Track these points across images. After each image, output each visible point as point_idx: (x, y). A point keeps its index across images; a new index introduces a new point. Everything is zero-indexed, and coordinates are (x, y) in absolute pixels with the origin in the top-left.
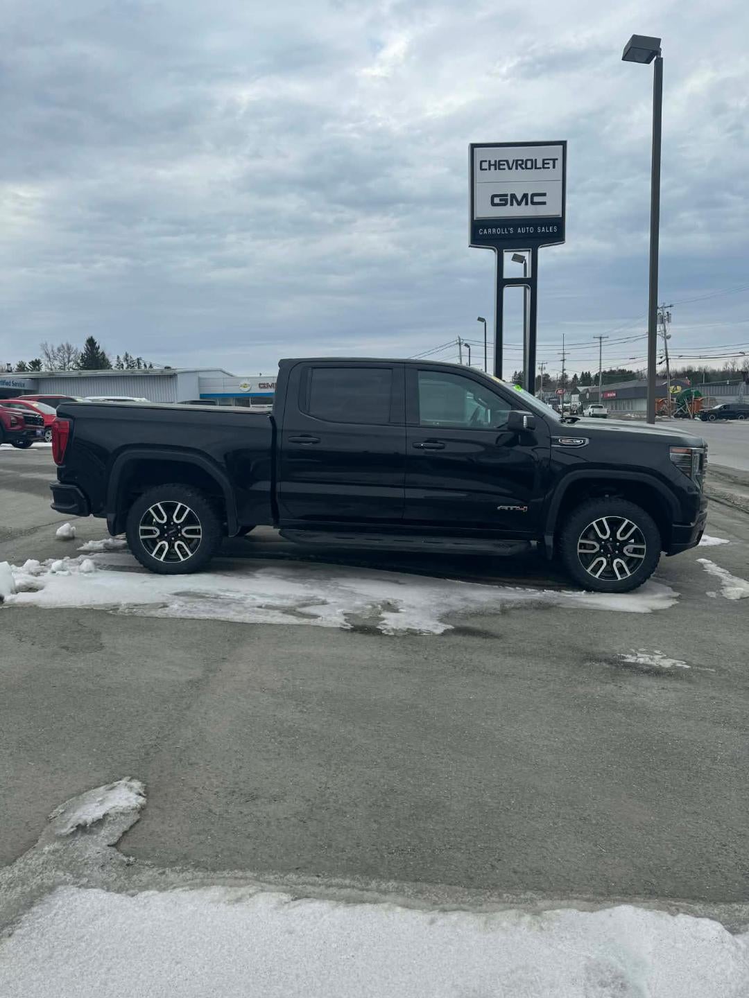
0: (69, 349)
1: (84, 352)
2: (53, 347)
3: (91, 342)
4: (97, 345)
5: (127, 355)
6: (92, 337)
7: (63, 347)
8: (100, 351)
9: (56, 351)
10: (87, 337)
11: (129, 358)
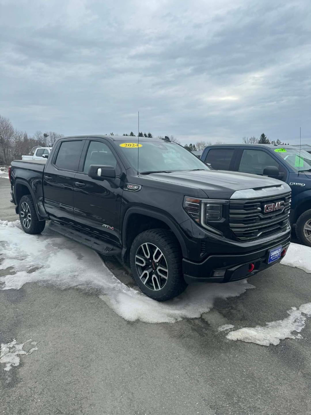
0: (254, 139)
1: (260, 140)
2: (247, 139)
3: (263, 136)
4: (265, 137)
5: (278, 140)
6: (263, 134)
7: (252, 138)
8: (266, 139)
9: (249, 139)
10: (261, 134)
11: (279, 142)
